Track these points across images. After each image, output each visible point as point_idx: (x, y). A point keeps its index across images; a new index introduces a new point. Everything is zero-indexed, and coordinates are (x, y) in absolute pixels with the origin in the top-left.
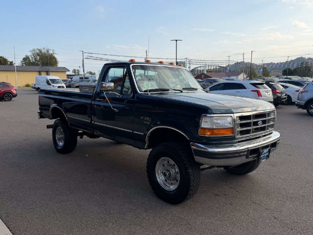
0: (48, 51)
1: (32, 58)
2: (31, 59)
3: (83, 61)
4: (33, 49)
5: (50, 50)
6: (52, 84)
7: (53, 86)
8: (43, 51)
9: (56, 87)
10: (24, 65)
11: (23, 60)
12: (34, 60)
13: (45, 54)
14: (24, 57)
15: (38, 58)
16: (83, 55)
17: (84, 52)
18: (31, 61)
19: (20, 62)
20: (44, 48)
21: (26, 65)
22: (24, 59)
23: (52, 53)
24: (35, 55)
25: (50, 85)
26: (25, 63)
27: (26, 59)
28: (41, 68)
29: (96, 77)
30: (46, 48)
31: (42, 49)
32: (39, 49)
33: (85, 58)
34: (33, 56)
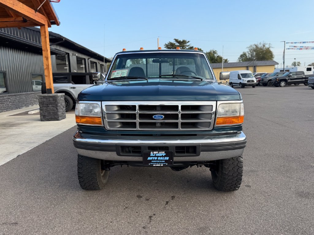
0: (264, 46)
1: (249, 54)
2: (247, 56)
3: (284, 53)
4: (250, 45)
5: (267, 44)
6: (242, 79)
7: (243, 80)
8: (260, 46)
9: (245, 81)
10: (241, 61)
11: (240, 57)
12: (250, 56)
13: (261, 49)
14: (242, 53)
15: (255, 53)
16: (285, 46)
17: (286, 42)
18: (248, 57)
19: (238, 59)
20: (260, 43)
21: (243, 61)
22: (242, 56)
23: (268, 47)
24: (251, 51)
25: (241, 79)
26: (242, 60)
27: (243, 56)
28: (249, 63)
29: (297, 69)
30: (262, 43)
31: (258, 44)
32: (256, 44)
33: (287, 49)
34: (249, 53)
